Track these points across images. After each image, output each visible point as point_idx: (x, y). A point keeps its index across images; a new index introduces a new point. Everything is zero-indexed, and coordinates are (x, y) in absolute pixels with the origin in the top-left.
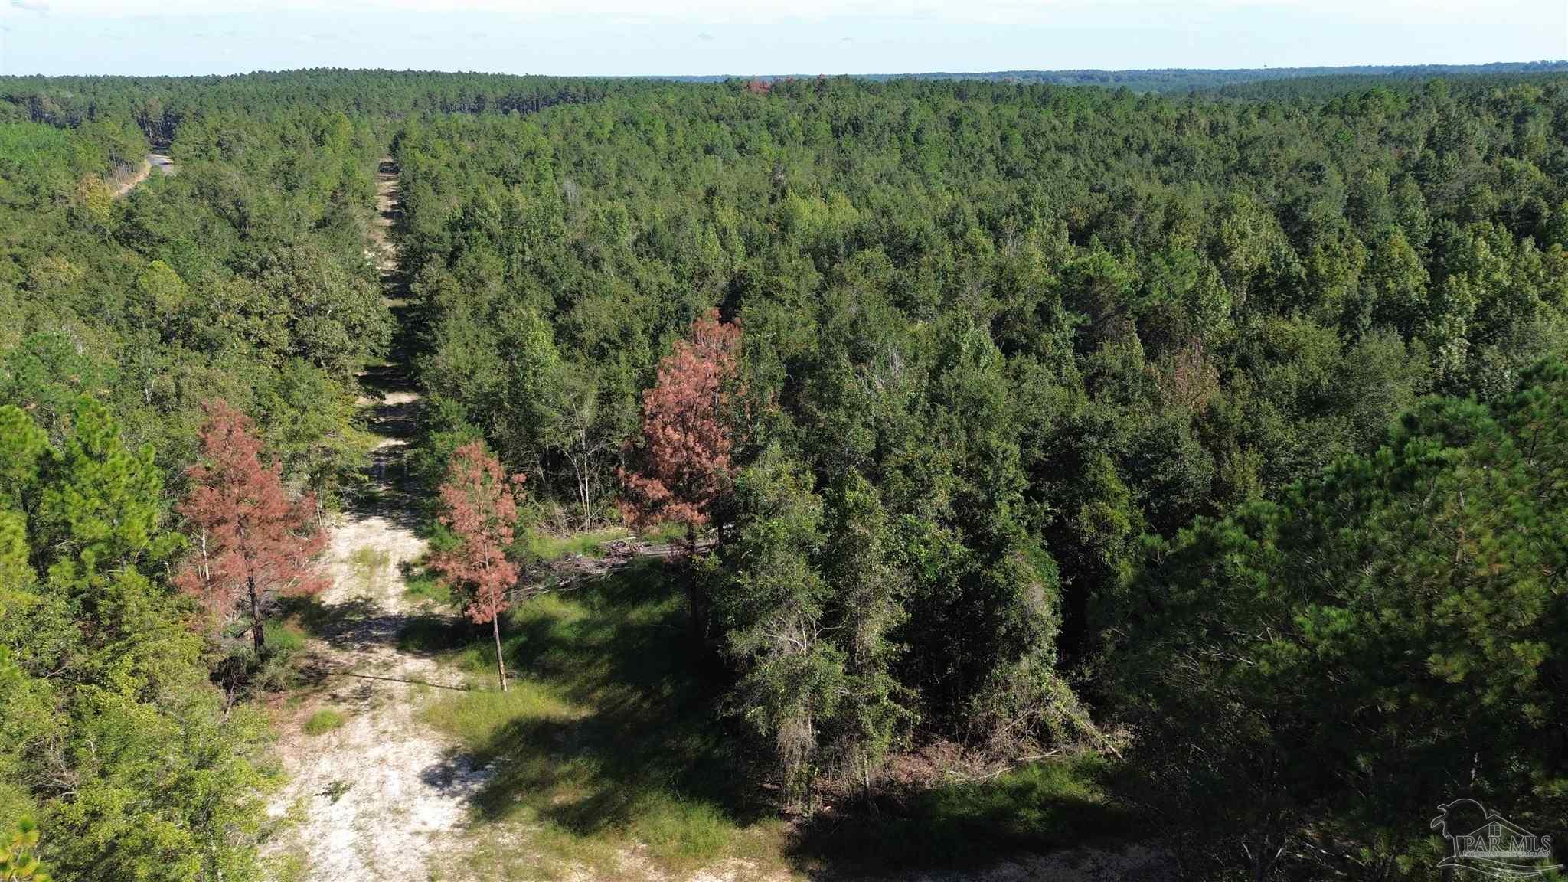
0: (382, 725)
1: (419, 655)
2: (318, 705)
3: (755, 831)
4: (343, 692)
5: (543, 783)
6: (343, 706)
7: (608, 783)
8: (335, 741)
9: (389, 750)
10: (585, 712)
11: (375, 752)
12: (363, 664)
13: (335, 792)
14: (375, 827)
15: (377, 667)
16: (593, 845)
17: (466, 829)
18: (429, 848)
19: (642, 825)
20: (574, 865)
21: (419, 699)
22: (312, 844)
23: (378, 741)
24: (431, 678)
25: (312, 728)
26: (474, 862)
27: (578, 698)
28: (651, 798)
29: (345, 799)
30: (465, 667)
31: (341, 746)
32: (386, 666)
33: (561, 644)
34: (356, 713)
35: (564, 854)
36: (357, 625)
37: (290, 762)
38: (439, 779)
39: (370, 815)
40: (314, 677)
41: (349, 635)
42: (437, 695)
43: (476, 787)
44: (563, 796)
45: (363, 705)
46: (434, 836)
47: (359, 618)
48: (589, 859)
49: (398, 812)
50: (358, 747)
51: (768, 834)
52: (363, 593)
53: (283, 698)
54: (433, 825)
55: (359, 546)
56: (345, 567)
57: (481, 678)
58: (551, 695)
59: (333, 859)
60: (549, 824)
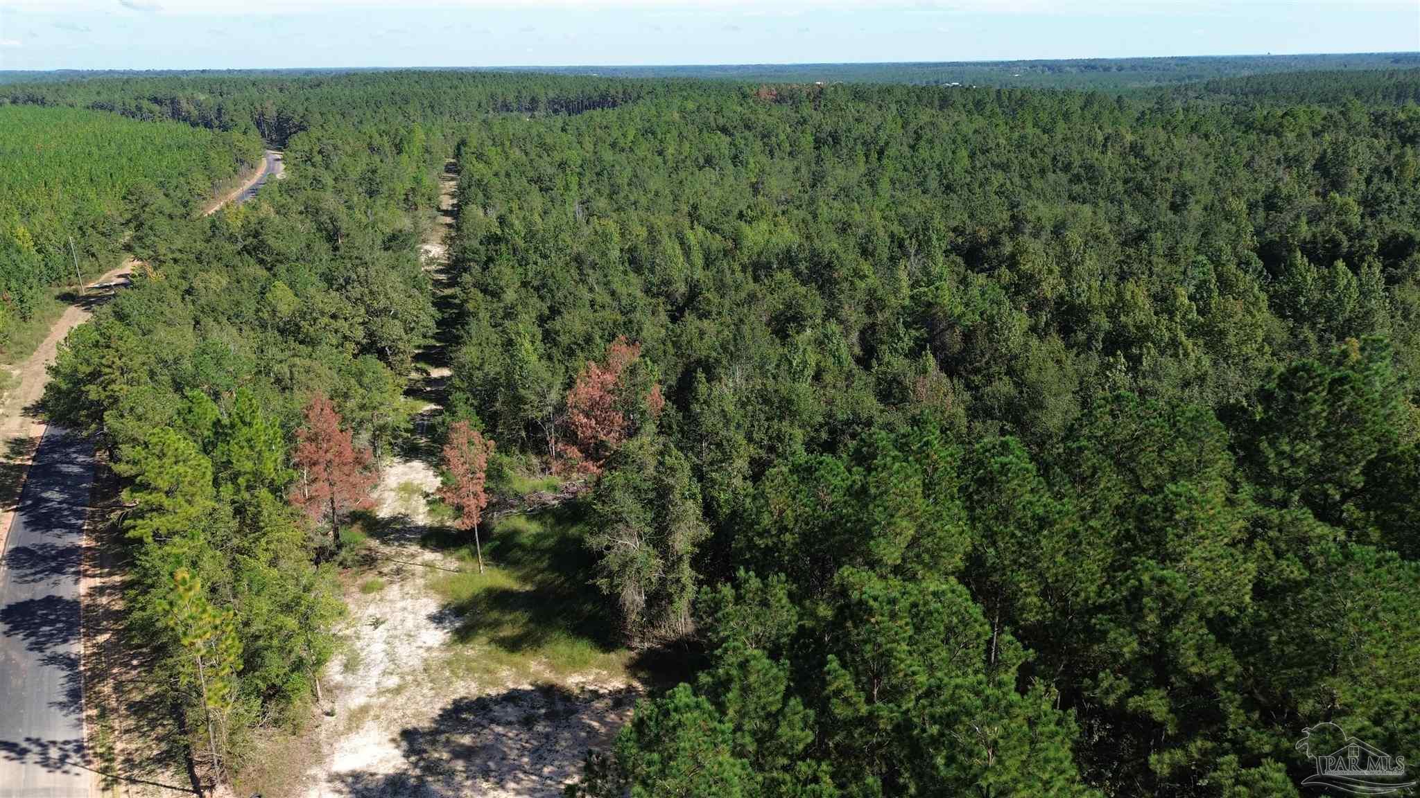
0: (406, 589)
1: (434, 551)
2: (370, 577)
3: (613, 656)
4: (385, 570)
5: (497, 624)
6: (385, 579)
7: (532, 626)
8: (378, 597)
9: (408, 603)
10: (528, 588)
11: (400, 604)
12: (399, 554)
13: (376, 624)
14: (397, 643)
15: (407, 556)
16: (517, 658)
17: (447, 646)
18: (425, 655)
19: (547, 649)
20: (504, 667)
21: (430, 576)
22: (362, 649)
23: (403, 598)
24: (438, 564)
25: (365, 589)
26: (449, 663)
27: (524, 579)
28: (556, 635)
29: (381, 627)
30: (462, 559)
31: (381, 600)
32: (413, 556)
33: (521, 547)
34: (392, 582)
35: (500, 662)
36: (397, 531)
37: (351, 607)
38: (437, 619)
39: (396, 637)
40: (369, 561)
41: (392, 537)
42: (441, 574)
43: (457, 625)
44: (507, 632)
45: (396, 578)
46: (429, 649)
47: (398, 527)
48: (516, 665)
49: (410, 636)
50: (391, 601)
51: (620, 657)
52: (403, 511)
53: (350, 572)
54: (429, 644)
55: (403, 480)
56: (393, 494)
57: (469, 565)
58: (509, 576)
59: (373, 657)
60: (493, 646)
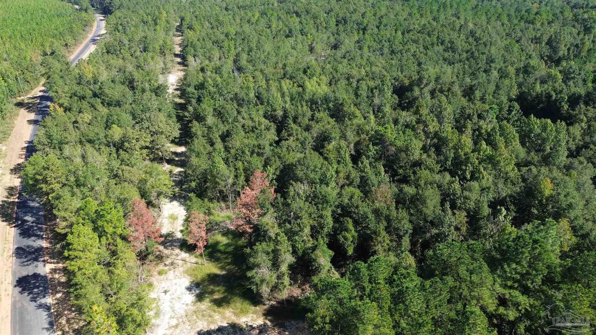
0: (176, 273)
1: (186, 252)
2: (161, 267)
3: (258, 308)
4: (167, 263)
5: (212, 293)
6: (167, 267)
7: (226, 294)
8: (165, 278)
9: (178, 281)
10: (224, 272)
11: (174, 281)
12: (172, 254)
13: (165, 292)
14: (174, 301)
15: (175, 255)
16: (221, 310)
17: (194, 303)
18: (186, 308)
19: (232, 305)
20: (217, 314)
21: (185, 266)
22: (161, 305)
23: (175, 278)
24: (188, 259)
25: (160, 273)
26: (195, 312)
27: (222, 268)
28: (235, 298)
29: (168, 294)
30: (196, 257)
31: (167, 279)
32: (177, 255)
33: (220, 251)
34: (170, 270)
35: (214, 311)
36: (170, 241)
37: (155, 283)
38: (189, 289)
39: (173, 299)
40: (160, 258)
41: (168, 244)
42: (189, 265)
43: (198, 292)
44: (216, 296)
45: (171, 267)
46: (187, 305)
47: (170, 239)
48: (220, 313)
49: (179, 298)
50: (170, 280)
51: (260, 309)
52: (171, 230)
53: (153, 264)
54: (187, 302)
55: (171, 212)
56: (166, 220)
57: (200, 261)
58: (216, 267)
59: (165, 309)
60: (212, 303)
